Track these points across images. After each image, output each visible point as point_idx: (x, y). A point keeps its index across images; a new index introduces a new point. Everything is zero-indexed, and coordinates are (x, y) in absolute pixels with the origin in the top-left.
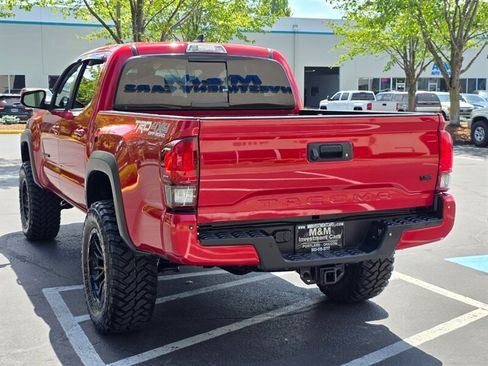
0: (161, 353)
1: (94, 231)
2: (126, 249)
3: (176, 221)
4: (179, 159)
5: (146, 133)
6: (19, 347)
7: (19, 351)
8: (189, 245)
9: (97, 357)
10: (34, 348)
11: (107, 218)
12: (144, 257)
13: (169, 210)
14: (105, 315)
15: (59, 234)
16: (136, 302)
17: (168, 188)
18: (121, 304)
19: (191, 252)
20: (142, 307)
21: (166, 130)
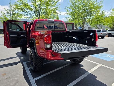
0: (44, 76)
1: (31, 52)
2: (37, 56)
3: (47, 51)
4: (47, 39)
5: (40, 34)
6: (17, 75)
7: (17, 76)
8: (49, 55)
9: (32, 77)
10: (20, 75)
11: (33, 50)
12: (41, 58)
13: (45, 49)
14: (33, 68)
15: (27, 52)
16: (39, 66)
17: (45, 45)
18: (36, 66)
19: (50, 57)
20: (40, 67)
21: (45, 33)
